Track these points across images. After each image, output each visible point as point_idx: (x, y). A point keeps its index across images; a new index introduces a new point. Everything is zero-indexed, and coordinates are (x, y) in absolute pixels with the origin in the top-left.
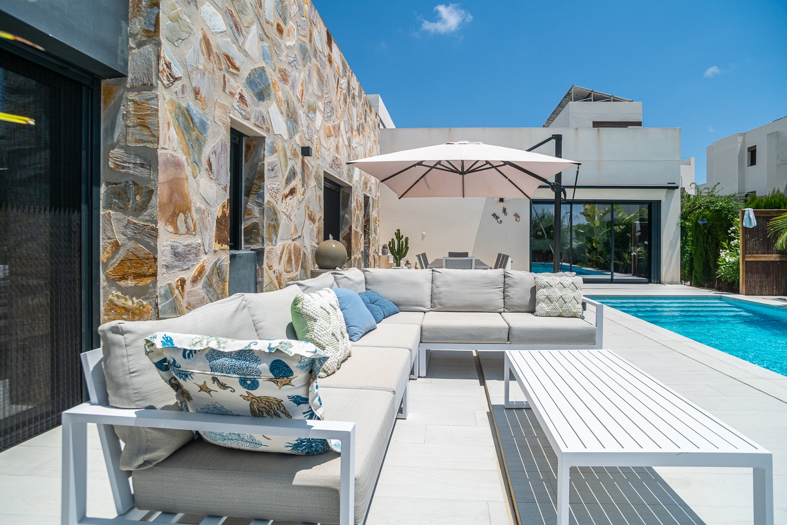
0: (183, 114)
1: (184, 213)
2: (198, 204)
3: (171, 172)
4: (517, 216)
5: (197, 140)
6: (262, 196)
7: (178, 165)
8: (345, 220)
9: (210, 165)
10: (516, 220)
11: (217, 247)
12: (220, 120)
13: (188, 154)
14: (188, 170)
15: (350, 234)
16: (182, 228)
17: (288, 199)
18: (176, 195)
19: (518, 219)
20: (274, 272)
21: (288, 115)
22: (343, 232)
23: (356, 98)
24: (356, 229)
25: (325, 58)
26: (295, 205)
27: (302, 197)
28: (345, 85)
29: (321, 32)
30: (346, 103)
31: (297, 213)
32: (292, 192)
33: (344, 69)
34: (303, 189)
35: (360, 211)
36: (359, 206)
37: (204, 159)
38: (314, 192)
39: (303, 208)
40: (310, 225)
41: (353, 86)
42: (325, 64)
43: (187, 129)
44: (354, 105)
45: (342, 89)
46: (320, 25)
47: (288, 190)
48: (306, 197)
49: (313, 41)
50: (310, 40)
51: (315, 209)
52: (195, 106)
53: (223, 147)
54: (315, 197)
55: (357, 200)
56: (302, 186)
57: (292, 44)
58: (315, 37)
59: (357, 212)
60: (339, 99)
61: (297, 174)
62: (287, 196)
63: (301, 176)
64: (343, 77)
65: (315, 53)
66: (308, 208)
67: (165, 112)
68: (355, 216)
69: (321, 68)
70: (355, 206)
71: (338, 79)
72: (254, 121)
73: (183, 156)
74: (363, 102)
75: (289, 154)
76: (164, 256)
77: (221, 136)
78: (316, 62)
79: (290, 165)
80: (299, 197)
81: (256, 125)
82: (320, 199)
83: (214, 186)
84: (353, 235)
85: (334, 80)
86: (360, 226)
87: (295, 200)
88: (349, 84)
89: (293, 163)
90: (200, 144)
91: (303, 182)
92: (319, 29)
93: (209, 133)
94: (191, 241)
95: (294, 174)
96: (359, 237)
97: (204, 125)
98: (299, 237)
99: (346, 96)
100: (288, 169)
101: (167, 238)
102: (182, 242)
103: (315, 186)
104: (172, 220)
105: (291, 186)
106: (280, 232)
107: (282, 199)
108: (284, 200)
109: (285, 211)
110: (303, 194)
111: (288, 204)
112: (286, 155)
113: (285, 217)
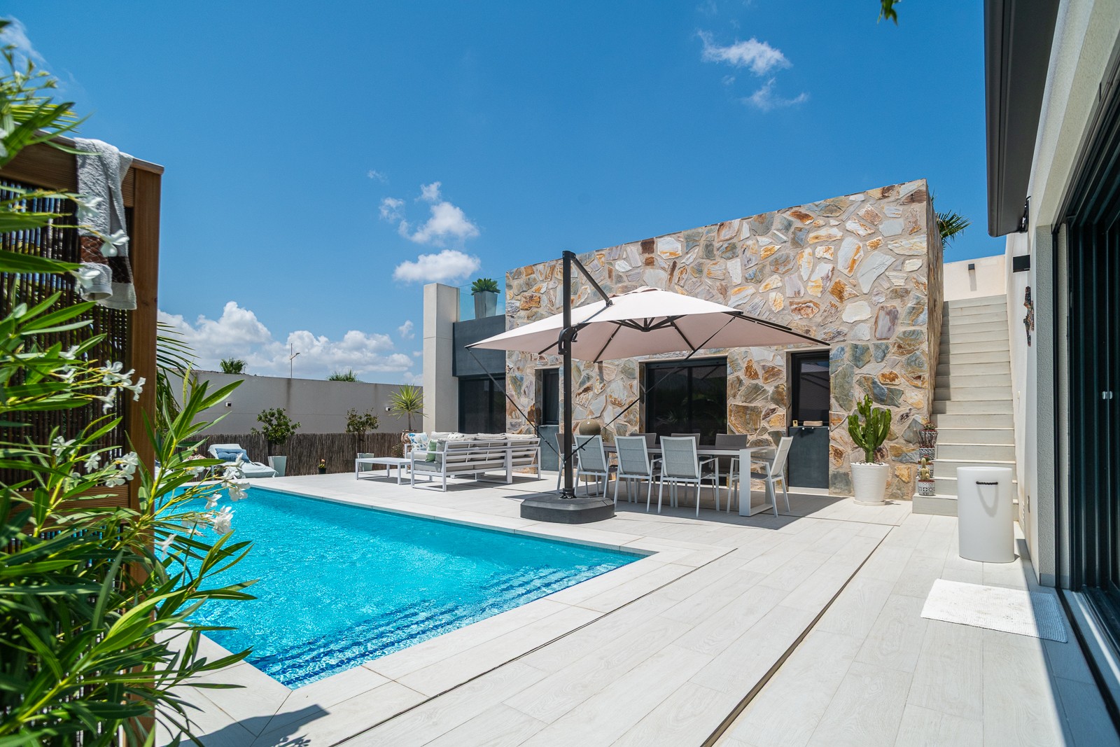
0: (514, 378)
1: (514, 411)
2: (520, 407)
3: (510, 400)
7: (512, 396)
9: (525, 392)
12: (529, 373)
13: (516, 391)
14: (516, 397)
16: (514, 417)
17: (581, 396)
18: (511, 406)
23: (739, 245)
24: (744, 404)
25: (639, 269)
26: (590, 397)
27: (600, 391)
28: (694, 256)
29: (630, 255)
30: (700, 271)
31: (594, 402)
32: (587, 390)
33: (691, 242)
34: (602, 385)
35: (766, 379)
36: (761, 373)
37: (522, 391)
38: (620, 383)
39: (603, 398)
40: (614, 408)
41: (727, 237)
42: (638, 273)
43: (516, 383)
44: (734, 256)
45: (686, 267)
46: (626, 251)
47: (582, 389)
48: (608, 390)
49: (614, 274)
50: (610, 276)
51: (621, 395)
52: (518, 374)
53: (531, 383)
54: (622, 387)
55: (748, 368)
56: (601, 383)
57: (582, 300)
58: (617, 267)
59: (747, 382)
60: (676, 281)
61: (592, 377)
62: (581, 393)
63: (598, 377)
64: (687, 253)
65: (619, 279)
66: (611, 396)
67: (508, 381)
68: (743, 388)
69: (630, 283)
70: (738, 378)
71: (675, 263)
72: (550, 363)
73: (514, 393)
74: (780, 226)
75: (582, 368)
76: (508, 426)
77: (530, 380)
78: (620, 285)
79: (584, 374)
80: (596, 391)
81: (551, 365)
82: (631, 387)
83: (527, 400)
84: (731, 411)
85: (662, 272)
86: (766, 398)
87: (590, 394)
88: (711, 245)
89: (587, 372)
90: (520, 386)
91: (602, 379)
92: (624, 257)
93: (524, 380)
94: (517, 420)
95: (589, 378)
96: (763, 413)
97: (522, 379)
98: (596, 418)
99: (700, 264)
100: (582, 377)
101: (509, 420)
102: (514, 421)
103: (622, 378)
104: (511, 414)
105: (585, 386)
106: (574, 416)
107: (576, 396)
108: (578, 396)
109: (578, 403)
110: (601, 389)
111: (581, 398)
112: (578, 370)
113: (578, 406)
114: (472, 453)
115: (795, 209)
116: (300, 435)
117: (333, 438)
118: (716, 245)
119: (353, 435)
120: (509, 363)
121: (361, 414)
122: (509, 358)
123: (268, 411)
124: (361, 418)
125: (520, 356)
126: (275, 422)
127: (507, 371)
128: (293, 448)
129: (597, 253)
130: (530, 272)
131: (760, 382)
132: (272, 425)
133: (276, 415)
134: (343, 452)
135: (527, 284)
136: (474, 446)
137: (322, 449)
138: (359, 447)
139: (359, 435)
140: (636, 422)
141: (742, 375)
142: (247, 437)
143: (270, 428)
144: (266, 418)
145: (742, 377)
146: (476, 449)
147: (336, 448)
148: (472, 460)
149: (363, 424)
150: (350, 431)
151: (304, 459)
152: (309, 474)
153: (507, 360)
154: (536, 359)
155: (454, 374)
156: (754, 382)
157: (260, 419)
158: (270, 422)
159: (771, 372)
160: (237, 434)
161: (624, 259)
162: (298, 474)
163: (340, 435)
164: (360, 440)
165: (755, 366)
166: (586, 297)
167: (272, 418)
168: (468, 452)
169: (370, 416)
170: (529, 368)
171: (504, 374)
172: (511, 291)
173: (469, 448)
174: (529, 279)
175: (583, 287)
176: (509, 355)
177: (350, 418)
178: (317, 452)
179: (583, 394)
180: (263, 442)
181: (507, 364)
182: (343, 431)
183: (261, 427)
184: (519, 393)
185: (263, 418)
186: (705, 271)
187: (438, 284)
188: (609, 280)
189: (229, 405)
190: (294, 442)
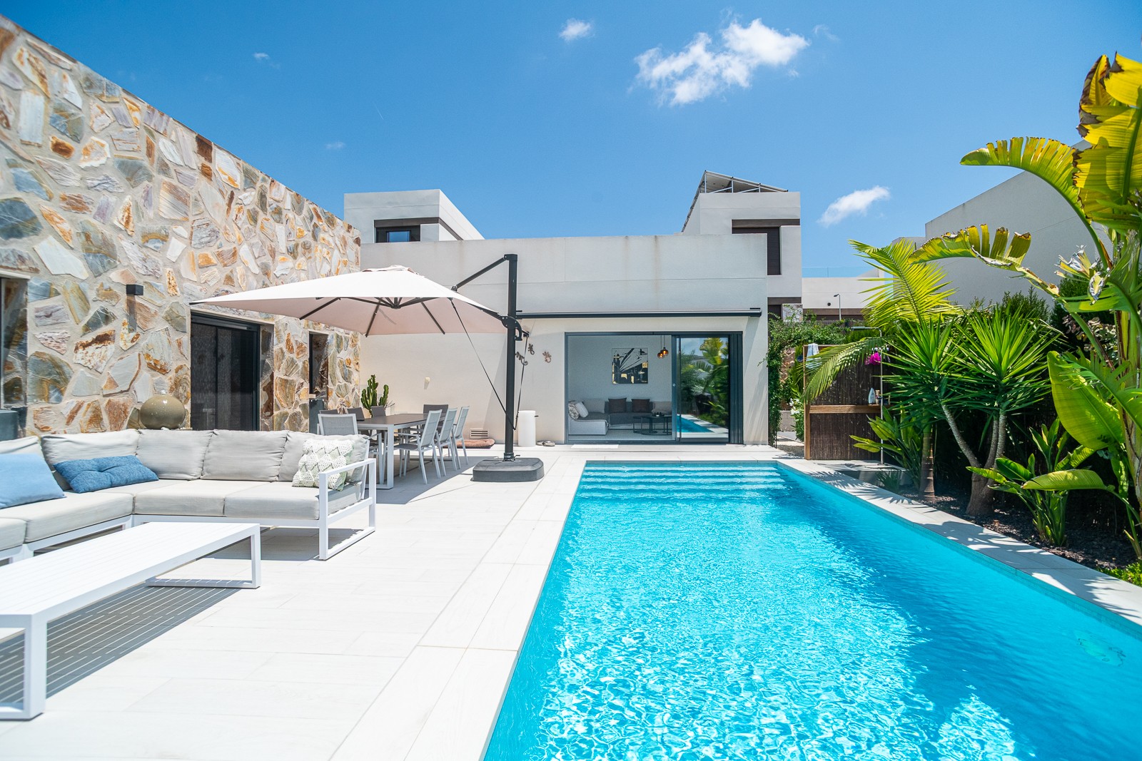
4: (547, 355)
6: (24, 348)
8: (265, 366)
10: (546, 360)
15: (271, 383)
17: (91, 349)
19: (548, 359)
21: (88, 251)
22: (263, 381)
23: (284, 212)
24: (285, 377)
25: (192, 172)
26: (109, 354)
27: (130, 345)
28: (251, 199)
29: (181, 140)
30: (255, 221)
31: (115, 362)
32: (102, 339)
33: (250, 179)
34: (133, 335)
35: (298, 354)
36: (295, 347)
38: (164, 337)
39: (133, 356)
40: (153, 376)
41: (277, 198)
42: (192, 178)
44: (279, 222)
45: (243, 205)
46: (176, 132)
47: (90, 337)
48: (142, 344)
49: (156, 154)
50: (150, 154)
51: (166, 356)
54: (166, 343)
55: (288, 341)
56: (130, 331)
57: (96, 164)
58: (162, 149)
59: (287, 355)
60: (234, 218)
61: (114, 317)
62: (89, 344)
63: (125, 320)
64: (245, 190)
65: (164, 168)
66: (148, 356)
68: (284, 361)
69: (180, 185)
70: (281, 349)
71: (232, 194)
74: (307, 214)
75: (92, 295)
78: (166, 179)
79: (95, 308)
80: (120, 343)
82: (180, 344)
84: (276, 385)
85: (219, 196)
86: (298, 373)
87: (110, 349)
88: (265, 196)
89: (104, 304)
91: (132, 326)
92: (173, 138)
95: (107, 318)
96: (296, 387)
98: (122, 392)
99: (256, 213)
100: (92, 313)
103: (167, 329)
105: (99, 332)
106: (70, 388)
107: (77, 349)
108: (81, 350)
109: (82, 362)
110: (132, 341)
111: (90, 354)
112: (83, 298)
113: (82, 369)
115: (315, 206)
118: (269, 201)
129: (124, 95)
131: (294, 356)
140: (187, 398)
141: (283, 345)
145: (285, 350)
156: (292, 356)
159: (300, 346)
161: (173, 142)
165: (292, 341)
166: (103, 160)
175: (95, 138)
179: (94, 346)
186: (259, 222)
188: (146, 157)
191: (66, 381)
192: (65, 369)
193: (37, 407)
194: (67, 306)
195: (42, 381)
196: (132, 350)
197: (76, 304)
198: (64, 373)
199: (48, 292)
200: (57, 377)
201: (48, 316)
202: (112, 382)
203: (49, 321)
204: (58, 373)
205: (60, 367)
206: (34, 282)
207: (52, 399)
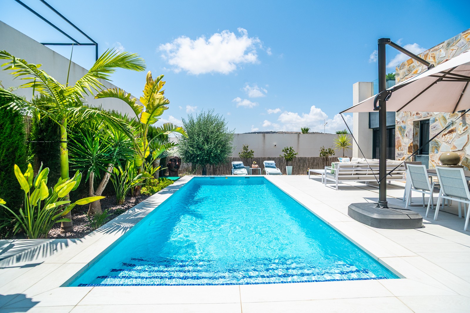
0: (400, 128)
1: (400, 146)
2: (403, 144)
3: (398, 139)
5: (403, 131)
7: (399, 138)
9: (407, 135)
11: (409, 153)
12: (409, 124)
13: (401, 135)
14: (401, 138)
16: (400, 150)
18: (399, 144)
20: (435, 163)
26: (453, 137)
27: (463, 132)
31: (456, 139)
32: (451, 132)
34: (465, 127)
37: (405, 135)
43: (401, 130)
52: (402, 125)
53: (411, 130)
56: (463, 126)
62: (446, 134)
63: (461, 122)
67: (397, 129)
72: (423, 117)
73: (400, 136)
75: (447, 117)
76: (396, 155)
77: (410, 127)
79: (449, 121)
80: (459, 132)
81: (424, 117)
83: (408, 139)
87: (454, 134)
89: (452, 119)
90: (404, 132)
93: (406, 128)
94: (402, 152)
95: (453, 124)
97: (405, 127)
98: (459, 150)
100: (447, 123)
101: (397, 151)
102: (400, 152)
104: (398, 148)
105: (450, 129)
106: (441, 149)
107: (442, 136)
108: (443, 136)
109: (444, 140)
110: (464, 130)
111: (446, 137)
112: (445, 119)
113: (444, 143)
114: (357, 171)
116: (300, 158)
117: (314, 159)
119: (323, 158)
120: (397, 119)
121: (327, 148)
122: (397, 116)
123: (286, 148)
124: (326, 150)
125: (404, 114)
126: (288, 152)
127: (396, 124)
128: (296, 163)
130: (410, 63)
132: (287, 153)
133: (289, 149)
134: (318, 165)
135: (409, 70)
136: (358, 166)
137: (309, 164)
138: (326, 163)
139: (326, 158)
142: (278, 158)
143: (286, 155)
144: (286, 150)
146: (359, 169)
147: (315, 164)
148: (357, 174)
149: (327, 153)
150: (321, 156)
151: (301, 168)
152: (303, 174)
153: (396, 117)
154: (414, 115)
155: (370, 128)
157: (283, 151)
158: (287, 152)
160: (275, 157)
162: (298, 174)
163: (317, 158)
164: (326, 160)
167: (288, 151)
168: (353, 170)
169: (331, 149)
170: (410, 120)
171: (395, 126)
172: (399, 77)
173: (354, 168)
174: (410, 67)
176: (397, 114)
177: (321, 150)
178: (306, 165)
179: (448, 134)
180: (284, 160)
181: (396, 119)
182: (319, 156)
183: (283, 154)
184: (403, 136)
185: (284, 151)
187: (359, 83)
189: (275, 146)
190: (297, 160)
191: (439, 147)
192: (439, 143)
193: (431, 155)
194: (440, 124)
195: (433, 147)
196: (464, 134)
197: (442, 121)
198: (439, 144)
199: (435, 120)
200: (436, 146)
201: (434, 128)
202: (455, 147)
203: (435, 129)
204: (437, 145)
205: (437, 142)
206: (431, 119)
207: (435, 153)
